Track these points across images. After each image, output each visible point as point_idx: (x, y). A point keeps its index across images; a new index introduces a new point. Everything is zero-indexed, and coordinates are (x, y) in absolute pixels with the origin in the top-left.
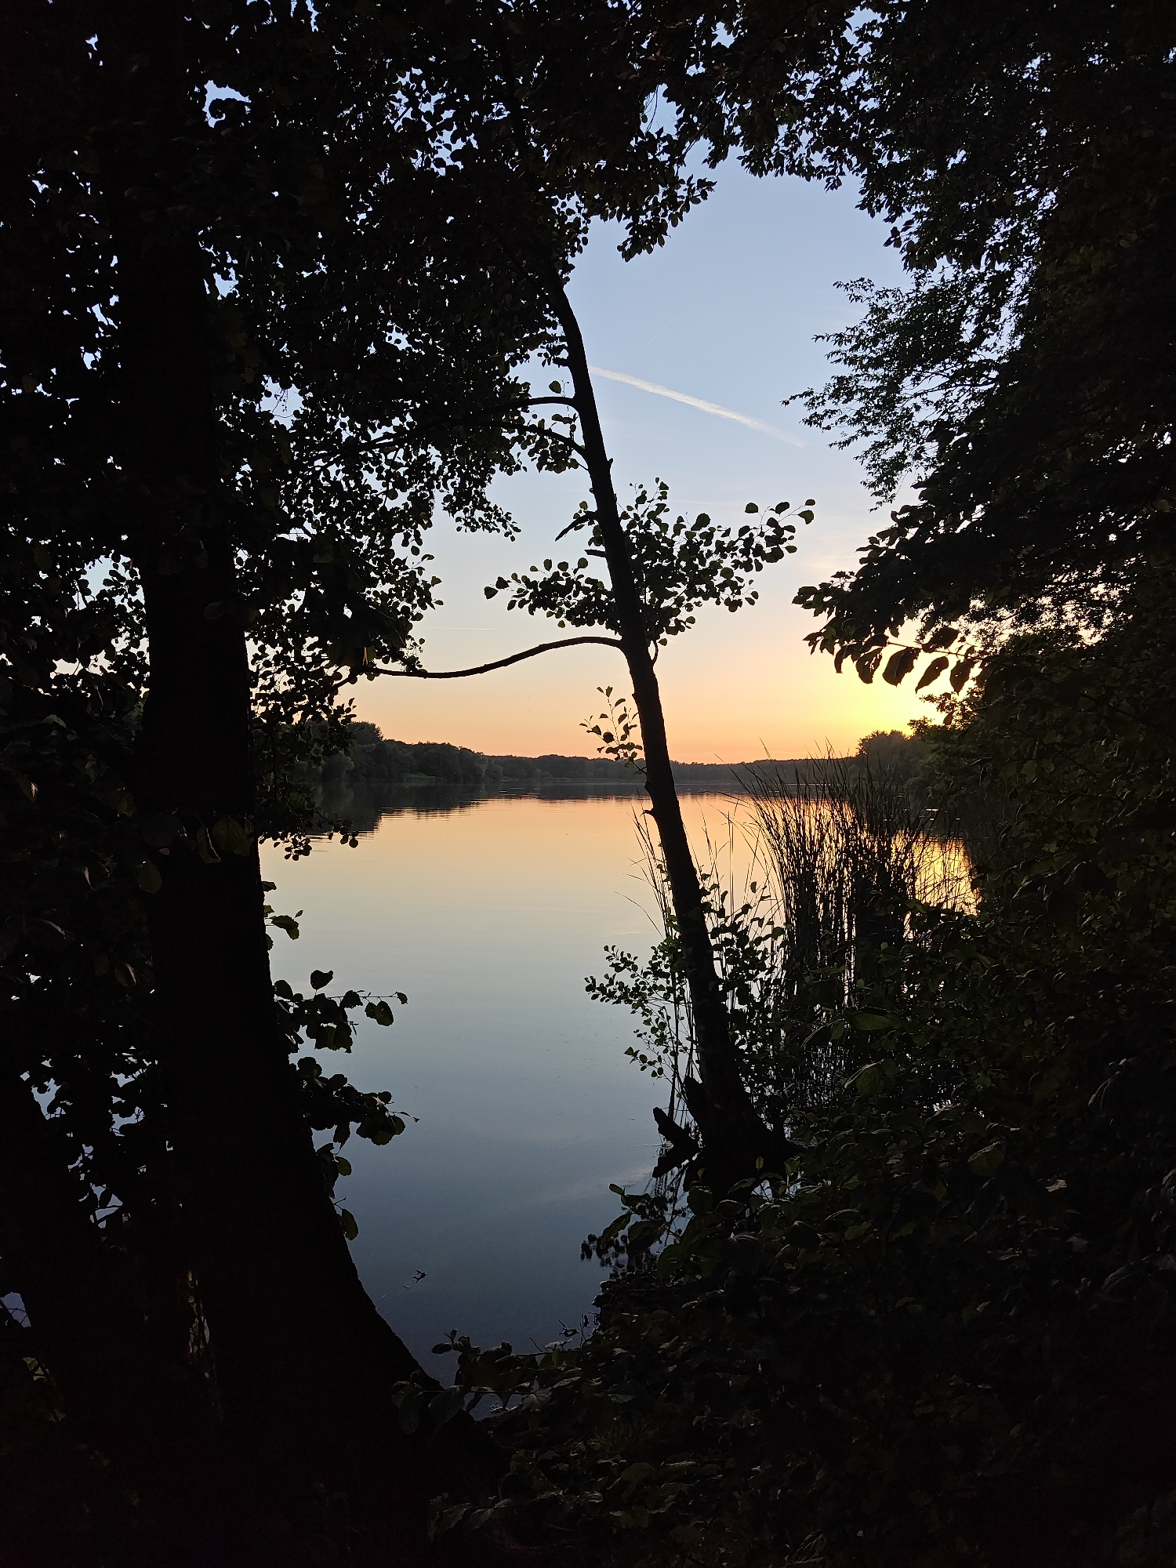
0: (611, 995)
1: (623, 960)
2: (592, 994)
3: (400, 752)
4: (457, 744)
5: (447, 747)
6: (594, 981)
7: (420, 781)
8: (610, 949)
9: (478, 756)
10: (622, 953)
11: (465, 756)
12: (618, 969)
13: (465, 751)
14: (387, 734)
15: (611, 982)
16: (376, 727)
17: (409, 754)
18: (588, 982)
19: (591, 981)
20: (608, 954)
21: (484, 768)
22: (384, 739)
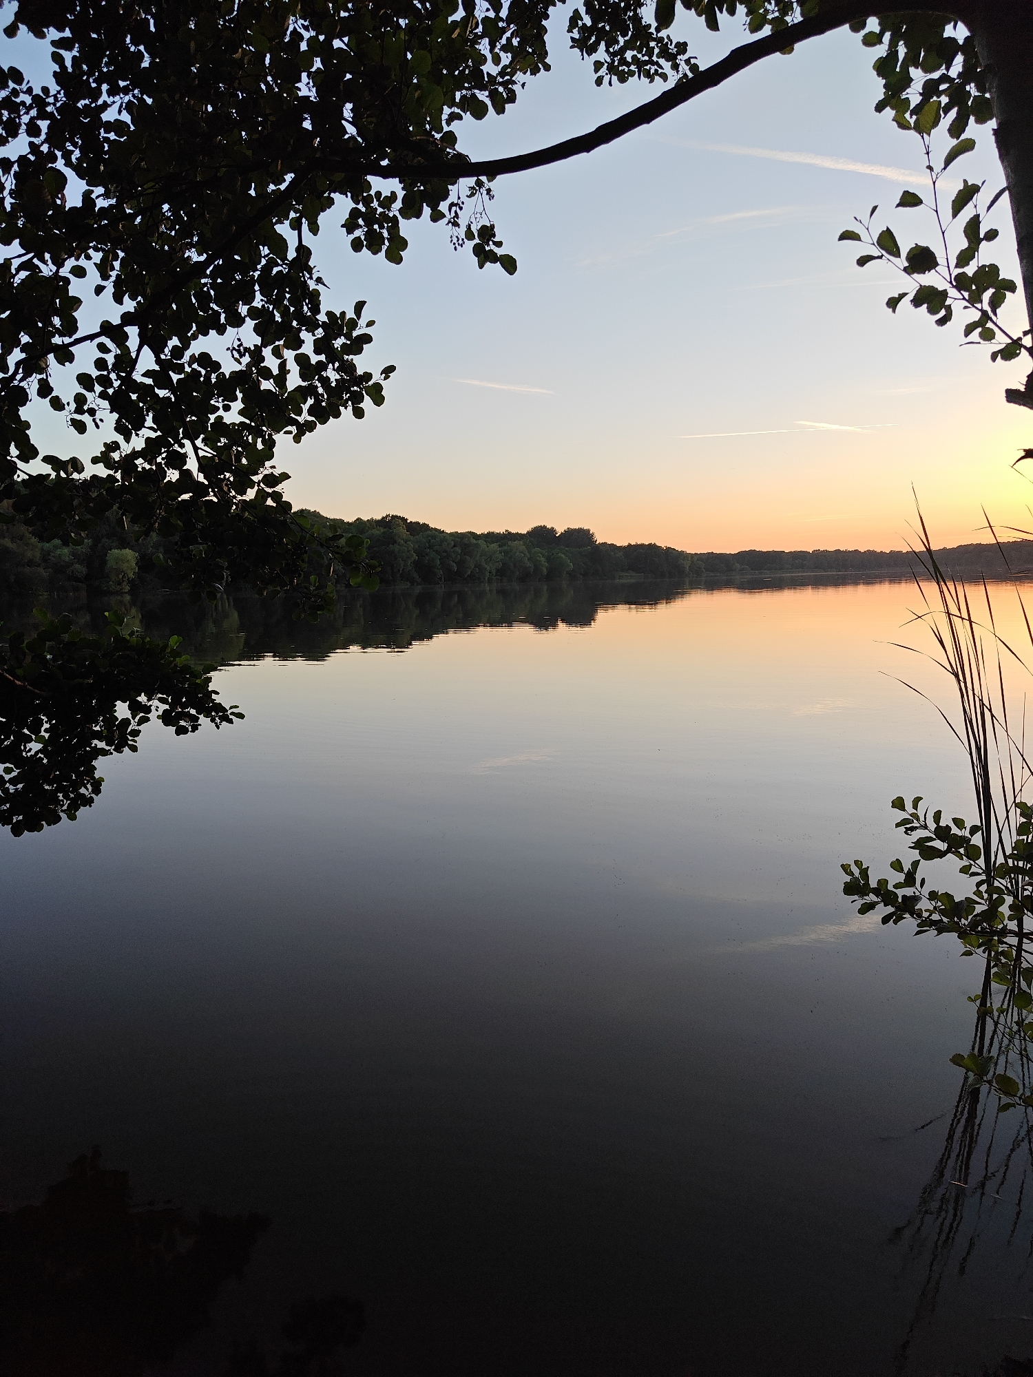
0: (908, 906)
1: (942, 833)
2: (860, 902)
3: (613, 553)
4: (662, 543)
5: (653, 547)
6: (864, 873)
7: (629, 578)
8: (909, 805)
9: (682, 554)
10: (938, 816)
11: (670, 555)
12: (929, 853)
13: (669, 551)
14: (600, 539)
15: (910, 880)
16: (591, 532)
17: (620, 554)
18: (851, 874)
19: (856, 872)
20: (900, 815)
21: (687, 565)
22: (597, 543)
